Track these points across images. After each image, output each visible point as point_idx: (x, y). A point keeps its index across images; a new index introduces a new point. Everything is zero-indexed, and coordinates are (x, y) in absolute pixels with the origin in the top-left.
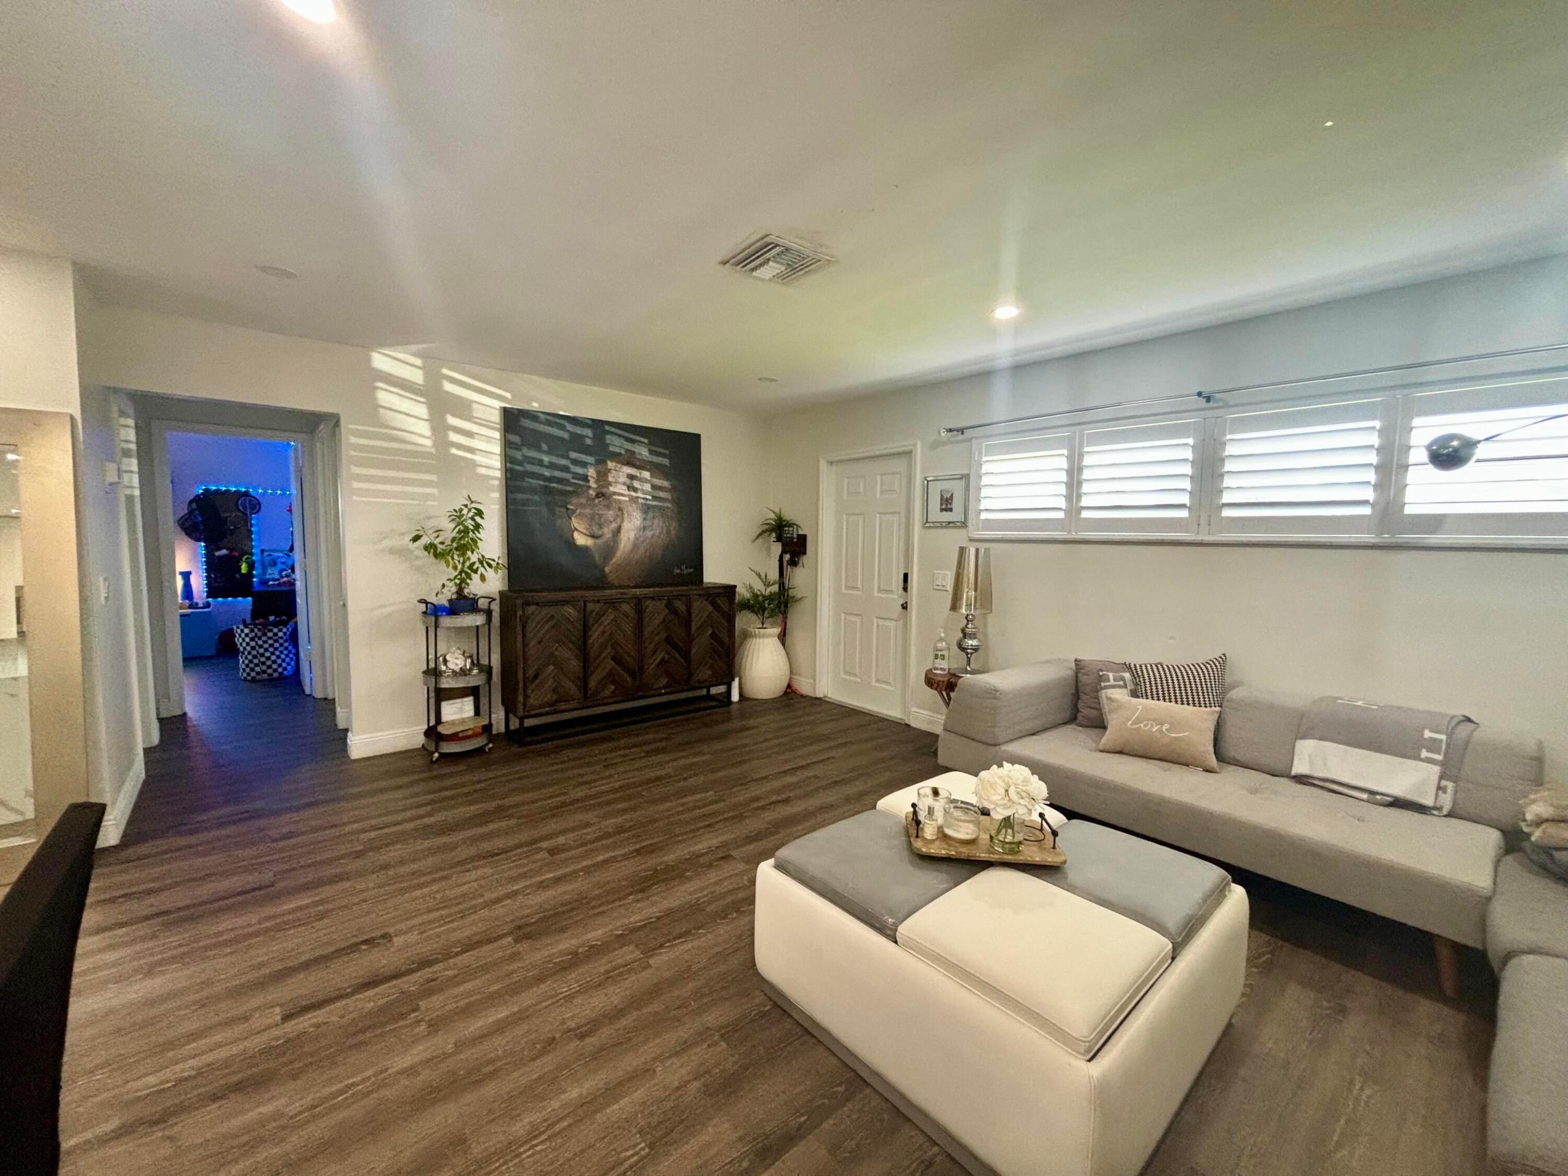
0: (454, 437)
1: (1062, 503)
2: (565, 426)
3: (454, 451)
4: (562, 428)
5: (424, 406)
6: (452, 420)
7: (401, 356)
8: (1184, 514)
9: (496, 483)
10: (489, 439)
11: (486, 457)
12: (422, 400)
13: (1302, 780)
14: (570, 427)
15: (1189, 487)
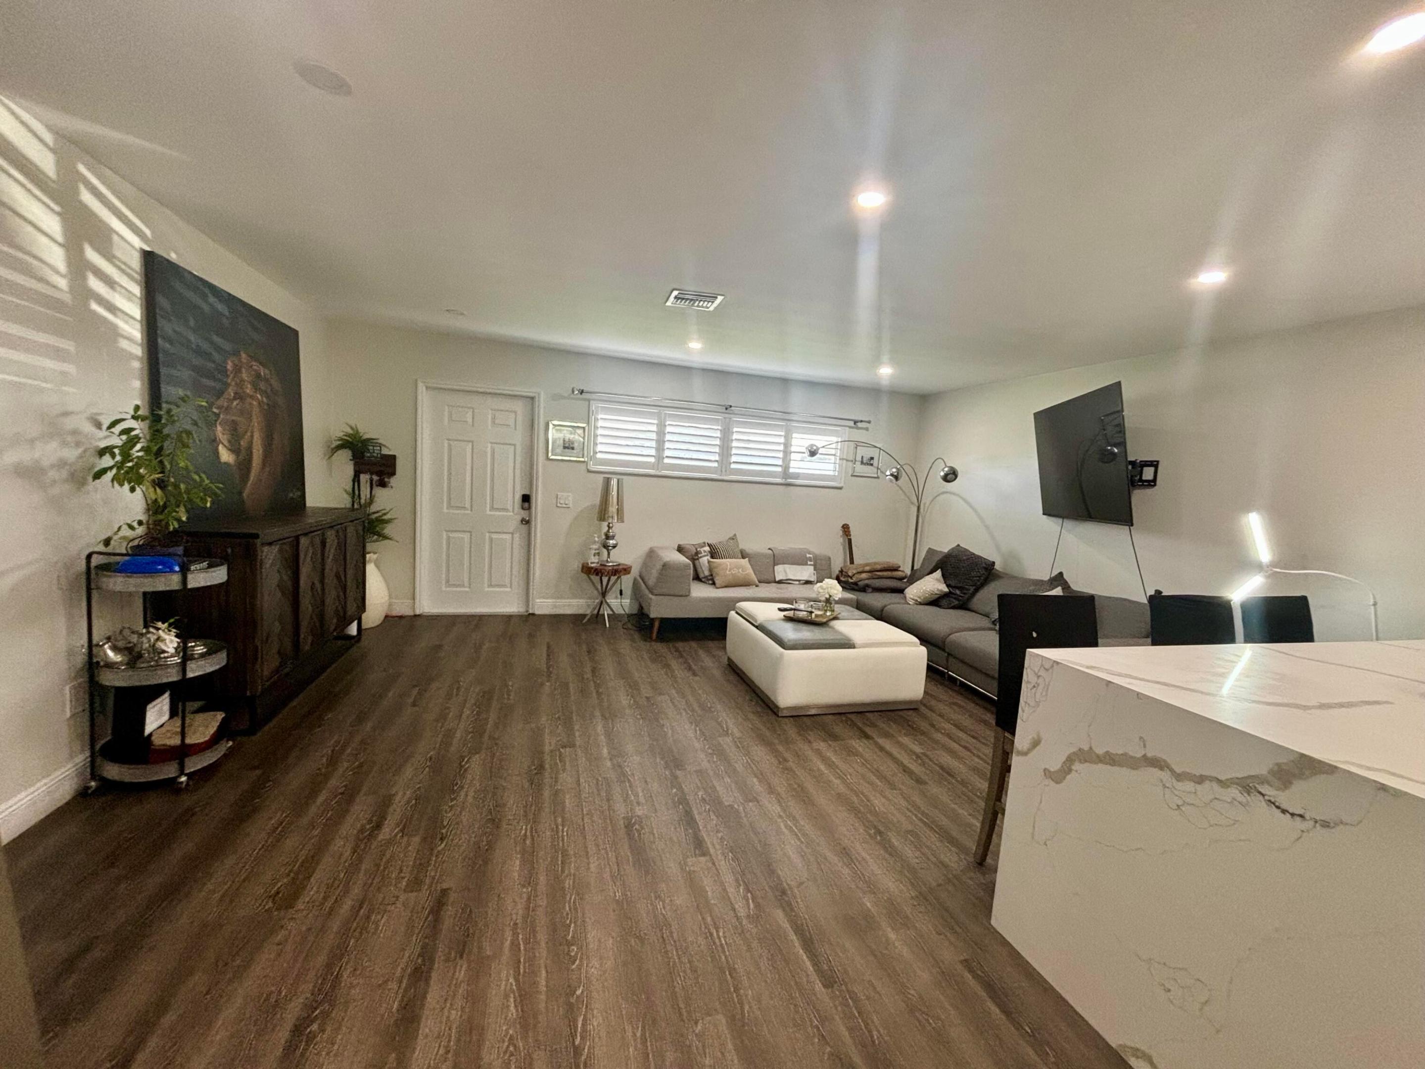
0: (94, 283)
1: (653, 452)
2: (207, 296)
3: (94, 306)
4: (204, 297)
5: (57, 218)
6: (91, 255)
7: (25, 116)
8: (716, 465)
9: (136, 365)
10: (129, 295)
11: (126, 322)
12: (57, 208)
13: (780, 582)
14: (212, 299)
15: (718, 451)
